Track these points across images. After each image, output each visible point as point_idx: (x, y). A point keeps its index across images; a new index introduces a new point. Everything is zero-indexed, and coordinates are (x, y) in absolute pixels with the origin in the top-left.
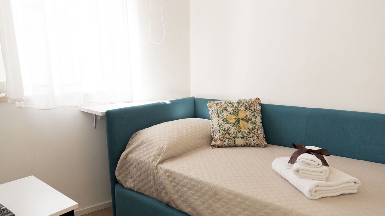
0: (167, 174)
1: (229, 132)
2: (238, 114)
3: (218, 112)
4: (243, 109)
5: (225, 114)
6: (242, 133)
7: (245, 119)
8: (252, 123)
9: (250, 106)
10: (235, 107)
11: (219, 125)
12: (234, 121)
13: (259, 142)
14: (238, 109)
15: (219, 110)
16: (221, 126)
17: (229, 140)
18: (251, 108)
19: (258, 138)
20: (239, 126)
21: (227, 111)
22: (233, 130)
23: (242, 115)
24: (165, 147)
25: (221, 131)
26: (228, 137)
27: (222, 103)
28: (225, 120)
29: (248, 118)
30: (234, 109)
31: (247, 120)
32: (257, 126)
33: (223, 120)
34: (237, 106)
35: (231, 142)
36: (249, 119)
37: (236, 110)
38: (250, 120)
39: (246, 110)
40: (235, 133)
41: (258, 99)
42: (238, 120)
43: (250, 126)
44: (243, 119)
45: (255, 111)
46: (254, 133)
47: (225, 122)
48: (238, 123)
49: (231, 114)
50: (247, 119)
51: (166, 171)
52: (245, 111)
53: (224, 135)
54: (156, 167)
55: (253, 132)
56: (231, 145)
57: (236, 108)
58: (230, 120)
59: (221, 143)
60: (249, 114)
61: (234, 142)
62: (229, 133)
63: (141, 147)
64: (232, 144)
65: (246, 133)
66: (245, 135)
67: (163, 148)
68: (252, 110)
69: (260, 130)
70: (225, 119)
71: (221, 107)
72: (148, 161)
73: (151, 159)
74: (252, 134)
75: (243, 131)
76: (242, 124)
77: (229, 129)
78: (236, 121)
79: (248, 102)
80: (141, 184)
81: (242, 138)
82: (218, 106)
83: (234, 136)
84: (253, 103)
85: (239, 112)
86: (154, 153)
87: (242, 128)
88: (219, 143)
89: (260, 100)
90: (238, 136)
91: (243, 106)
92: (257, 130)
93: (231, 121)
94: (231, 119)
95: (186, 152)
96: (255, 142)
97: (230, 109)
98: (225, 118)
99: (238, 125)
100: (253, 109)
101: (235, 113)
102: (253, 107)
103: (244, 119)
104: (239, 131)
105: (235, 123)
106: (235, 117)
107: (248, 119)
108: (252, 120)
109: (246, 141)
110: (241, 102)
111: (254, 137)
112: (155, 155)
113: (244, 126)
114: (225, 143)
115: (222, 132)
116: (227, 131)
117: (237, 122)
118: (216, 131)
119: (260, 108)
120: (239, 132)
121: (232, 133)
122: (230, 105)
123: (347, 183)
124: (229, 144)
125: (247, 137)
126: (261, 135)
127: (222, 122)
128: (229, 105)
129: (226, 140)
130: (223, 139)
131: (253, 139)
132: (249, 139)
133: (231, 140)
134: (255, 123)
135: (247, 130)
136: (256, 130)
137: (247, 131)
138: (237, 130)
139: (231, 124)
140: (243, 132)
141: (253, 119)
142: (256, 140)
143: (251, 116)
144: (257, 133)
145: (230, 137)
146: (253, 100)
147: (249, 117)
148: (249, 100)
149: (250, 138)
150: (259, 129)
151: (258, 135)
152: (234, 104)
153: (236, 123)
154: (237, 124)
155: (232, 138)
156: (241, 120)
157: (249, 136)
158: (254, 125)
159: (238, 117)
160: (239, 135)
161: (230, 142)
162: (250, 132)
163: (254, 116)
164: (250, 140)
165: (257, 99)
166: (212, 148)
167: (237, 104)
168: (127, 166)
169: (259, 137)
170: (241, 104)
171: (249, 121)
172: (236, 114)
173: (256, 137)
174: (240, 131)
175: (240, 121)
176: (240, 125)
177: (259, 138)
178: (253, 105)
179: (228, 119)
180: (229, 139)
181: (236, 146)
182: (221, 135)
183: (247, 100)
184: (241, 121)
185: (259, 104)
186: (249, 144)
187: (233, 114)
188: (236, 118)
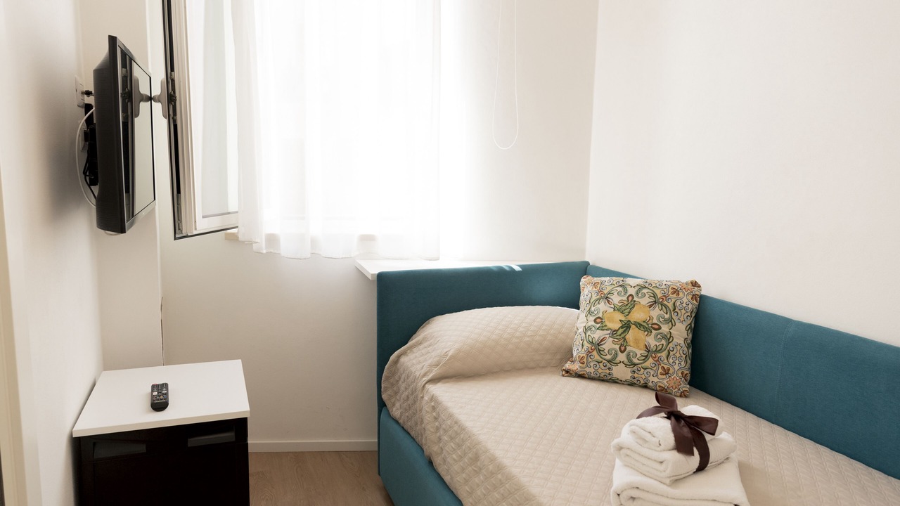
0: (433, 404)
1: (601, 347)
2: (629, 313)
3: (592, 301)
4: (645, 301)
5: (602, 307)
6: (628, 355)
7: (644, 324)
8: (659, 336)
9: (666, 297)
10: (628, 294)
11: (586, 329)
12: (617, 326)
13: (665, 382)
14: (635, 301)
15: (594, 298)
16: (589, 333)
17: (598, 366)
18: (665, 303)
19: (664, 373)
20: (625, 339)
21: (608, 301)
22: (609, 345)
23: (637, 315)
24: (450, 354)
25: (585, 342)
26: (597, 357)
27: (606, 283)
28: (598, 320)
29: (653, 324)
30: (625, 298)
31: (646, 327)
32: (670, 345)
33: (595, 321)
34: (633, 294)
35: (602, 371)
36: (654, 326)
37: (628, 301)
38: (655, 329)
39: (653, 305)
40: (613, 351)
41: (695, 284)
42: (626, 326)
43: (652, 341)
44: (639, 325)
45: (675, 309)
46: (658, 360)
47: (598, 326)
48: (624, 331)
49: (614, 310)
50: (648, 325)
51: (433, 398)
52: (651, 306)
53: (589, 353)
54: (424, 386)
55: (655, 358)
56: (602, 375)
57: (630, 298)
58: (610, 322)
59: (580, 367)
60: (657, 314)
61: (608, 371)
62: (600, 350)
63: (421, 347)
64: (604, 374)
65: (639, 356)
66: (635, 361)
67: (446, 354)
68: (666, 307)
69: (678, 355)
70: (599, 318)
71: (600, 291)
72: (417, 374)
73: (423, 372)
74: (651, 360)
75: (632, 352)
76: (633, 334)
77: (602, 341)
78: (622, 327)
79: (663, 287)
80: (407, 414)
81: (626, 365)
82: (594, 289)
83: (609, 357)
84: (676, 292)
85: (634, 307)
86: (430, 361)
87: (631, 344)
88: (575, 367)
89: (700, 287)
90: (617, 360)
91: (647, 296)
92: (668, 355)
93: (610, 325)
94: (611, 320)
95: (496, 373)
96: (656, 380)
97: (616, 299)
98: (600, 315)
99: (623, 336)
100: (670, 305)
101: (624, 308)
102: (673, 300)
103: (641, 325)
104: (623, 348)
105: (617, 331)
106: (621, 317)
107: (650, 325)
108: (660, 328)
109: (636, 375)
110: (647, 285)
111: (654, 369)
112: (430, 366)
113: (637, 341)
114: (588, 370)
115: (586, 344)
116: (597, 346)
117: (623, 329)
118: (578, 342)
119: (690, 306)
120: (622, 352)
121: (606, 351)
122: (620, 289)
123: (715, 500)
124: (598, 375)
125: (640, 366)
126: (677, 367)
127: (593, 323)
128: (618, 288)
129: (592, 364)
130: (585, 360)
131: (652, 373)
132: (642, 370)
133: (601, 364)
134: (669, 338)
135: (641, 349)
136: (664, 354)
137: (640, 352)
138: (617, 347)
139: (609, 332)
140: (631, 354)
141: (665, 329)
142: (660, 376)
143: (661, 320)
144: (666, 361)
145: (601, 359)
146: (678, 285)
147: (655, 321)
148: (669, 283)
149: (645, 369)
150: (674, 352)
151: (666, 367)
152: (628, 288)
153: (621, 330)
154: (622, 333)
155: (604, 361)
156: (633, 326)
157: (643, 365)
158: (664, 342)
159: (629, 318)
160: (622, 357)
161: (600, 371)
162: (646, 356)
163: (670, 321)
164: (646, 375)
165: (692, 283)
166: (563, 375)
167: (637, 288)
168: (397, 378)
169: (669, 370)
170: (645, 291)
171: (653, 331)
172: (626, 311)
173: (660, 370)
174: (625, 349)
175: (630, 327)
176: (627, 337)
177: (668, 373)
178: (675, 295)
179: (606, 320)
180: (599, 363)
181: (614, 381)
182: (583, 350)
183: (664, 283)
184: (633, 329)
185: (690, 297)
186: (642, 382)
187: (619, 310)
188: (623, 319)
